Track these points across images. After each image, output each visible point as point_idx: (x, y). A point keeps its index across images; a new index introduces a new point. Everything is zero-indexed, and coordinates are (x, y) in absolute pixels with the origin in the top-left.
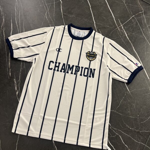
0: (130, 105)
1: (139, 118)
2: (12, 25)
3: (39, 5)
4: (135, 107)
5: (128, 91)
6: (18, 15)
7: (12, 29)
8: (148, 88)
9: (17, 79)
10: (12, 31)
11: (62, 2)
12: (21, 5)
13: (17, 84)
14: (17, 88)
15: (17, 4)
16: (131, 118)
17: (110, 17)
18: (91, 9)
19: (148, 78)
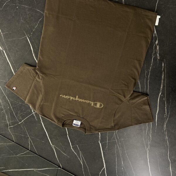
0: (26, 20)
1: (16, 4)
2: (156, 120)
3: (124, 140)
4: (21, 18)
5: (28, 37)
6: (149, 130)
7: (157, 116)
8: (5, 40)
9: (155, 59)
10: (157, 113)
11: (99, 142)
12: (145, 142)
13: (156, 53)
14: (157, 48)
15: (149, 143)
16: (26, 5)
17: (46, 123)
18: (68, 133)
19: (5, 52)
